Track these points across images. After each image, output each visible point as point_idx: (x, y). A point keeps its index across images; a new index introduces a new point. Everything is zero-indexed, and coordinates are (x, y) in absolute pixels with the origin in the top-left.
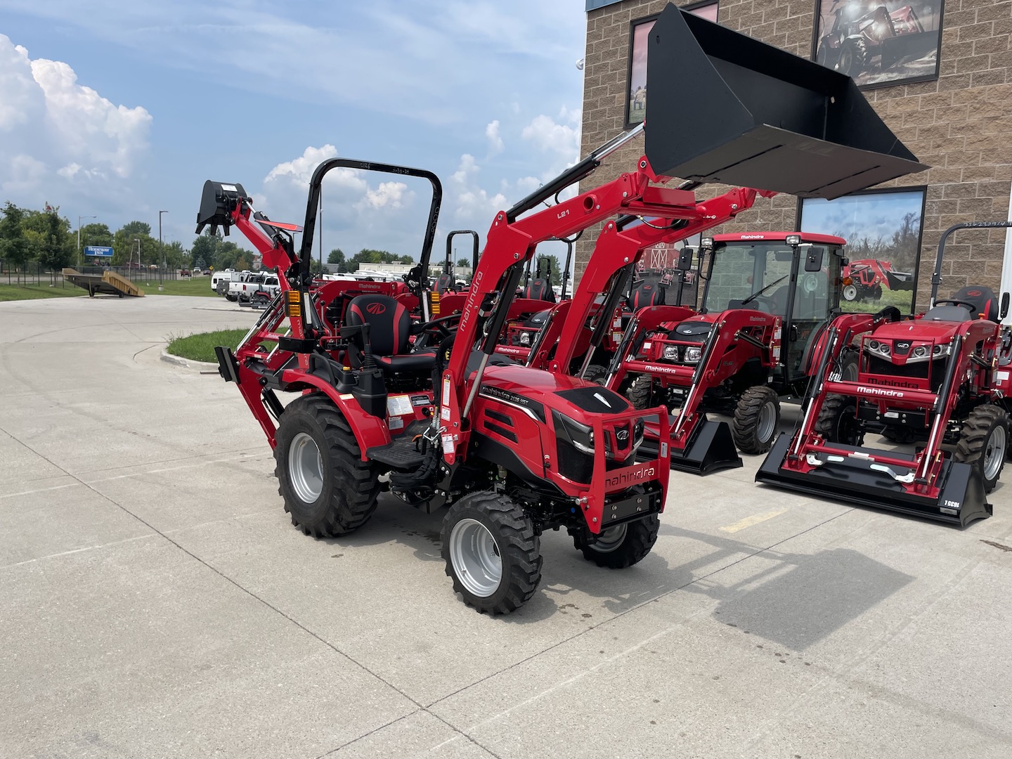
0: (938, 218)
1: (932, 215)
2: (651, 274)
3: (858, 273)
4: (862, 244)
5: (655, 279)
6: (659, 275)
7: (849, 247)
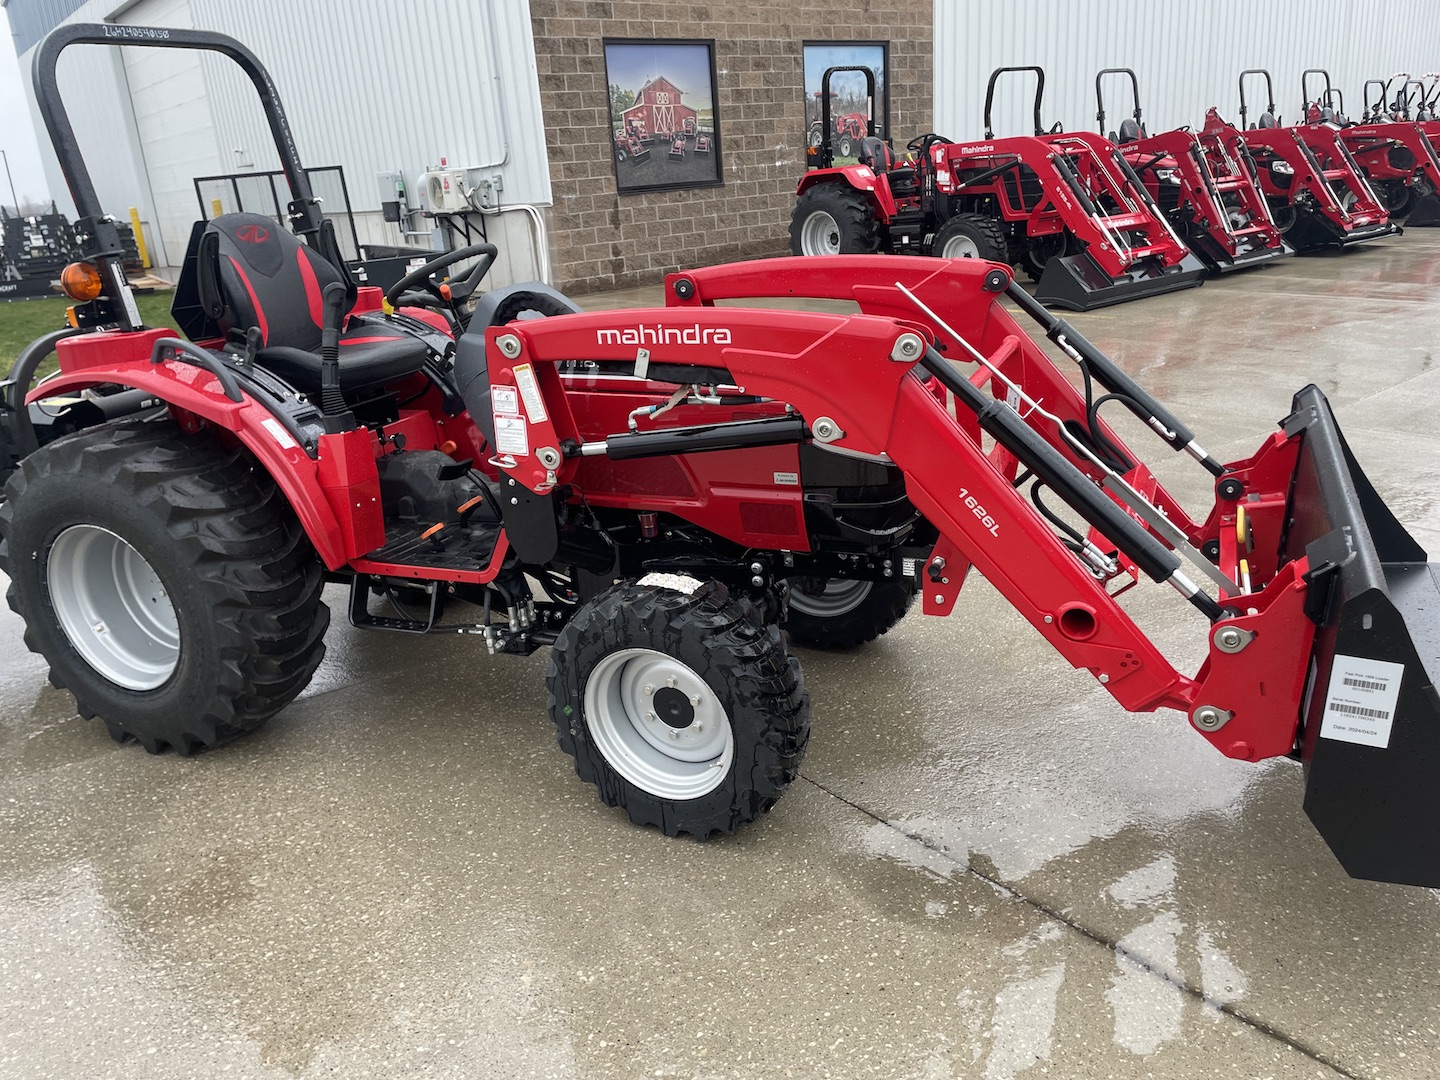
0: (897, 72)
1: (894, 69)
2: (656, 142)
3: (848, 127)
4: (849, 97)
5: (663, 148)
6: (667, 142)
7: (841, 100)
